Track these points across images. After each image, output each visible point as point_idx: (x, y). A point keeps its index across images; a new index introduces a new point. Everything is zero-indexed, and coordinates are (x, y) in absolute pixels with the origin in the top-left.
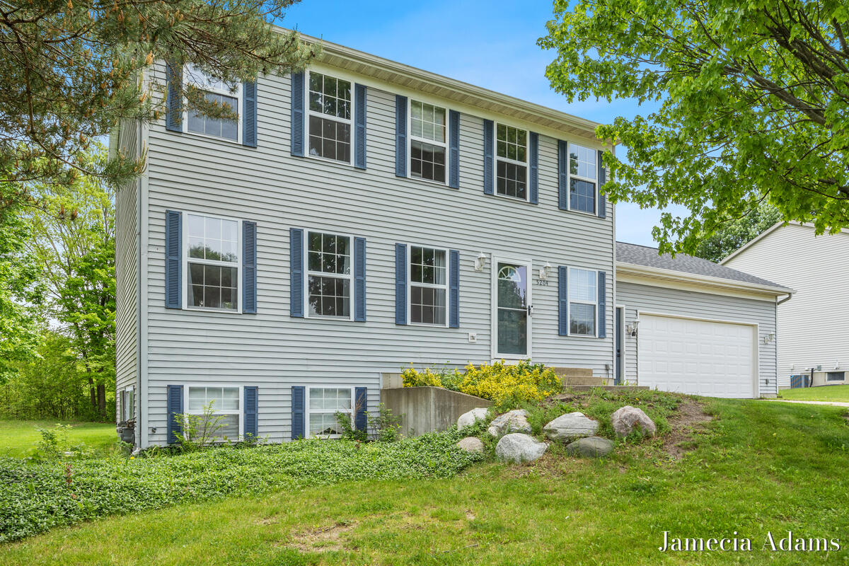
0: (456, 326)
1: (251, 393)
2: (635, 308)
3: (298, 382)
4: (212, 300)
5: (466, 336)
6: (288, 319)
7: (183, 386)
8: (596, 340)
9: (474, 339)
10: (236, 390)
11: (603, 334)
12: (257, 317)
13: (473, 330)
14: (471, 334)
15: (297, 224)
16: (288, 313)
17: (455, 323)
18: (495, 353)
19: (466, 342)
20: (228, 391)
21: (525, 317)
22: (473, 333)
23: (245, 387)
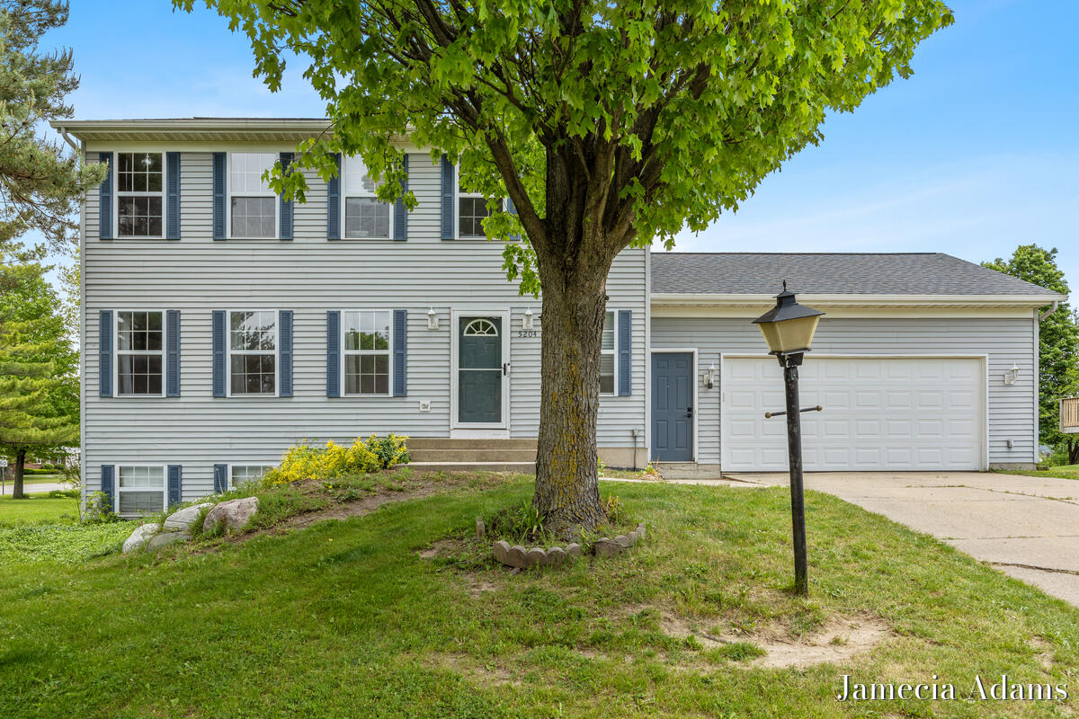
0: (401, 394)
1: (175, 472)
2: (718, 351)
3: (221, 460)
4: (140, 387)
5: (416, 405)
6: (211, 400)
7: (113, 466)
8: (615, 399)
9: (426, 408)
10: (161, 469)
11: (626, 390)
12: (181, 400)
13: (424, 398)
14: (422, 402)
15: (219, 306)
16: (211, 394)
17: (401, 391)
18: (455, 421)
19: (417, 411)
20: (154, 470)
21: (500, 377)
22: (426, 401)
23: (169, 466)
